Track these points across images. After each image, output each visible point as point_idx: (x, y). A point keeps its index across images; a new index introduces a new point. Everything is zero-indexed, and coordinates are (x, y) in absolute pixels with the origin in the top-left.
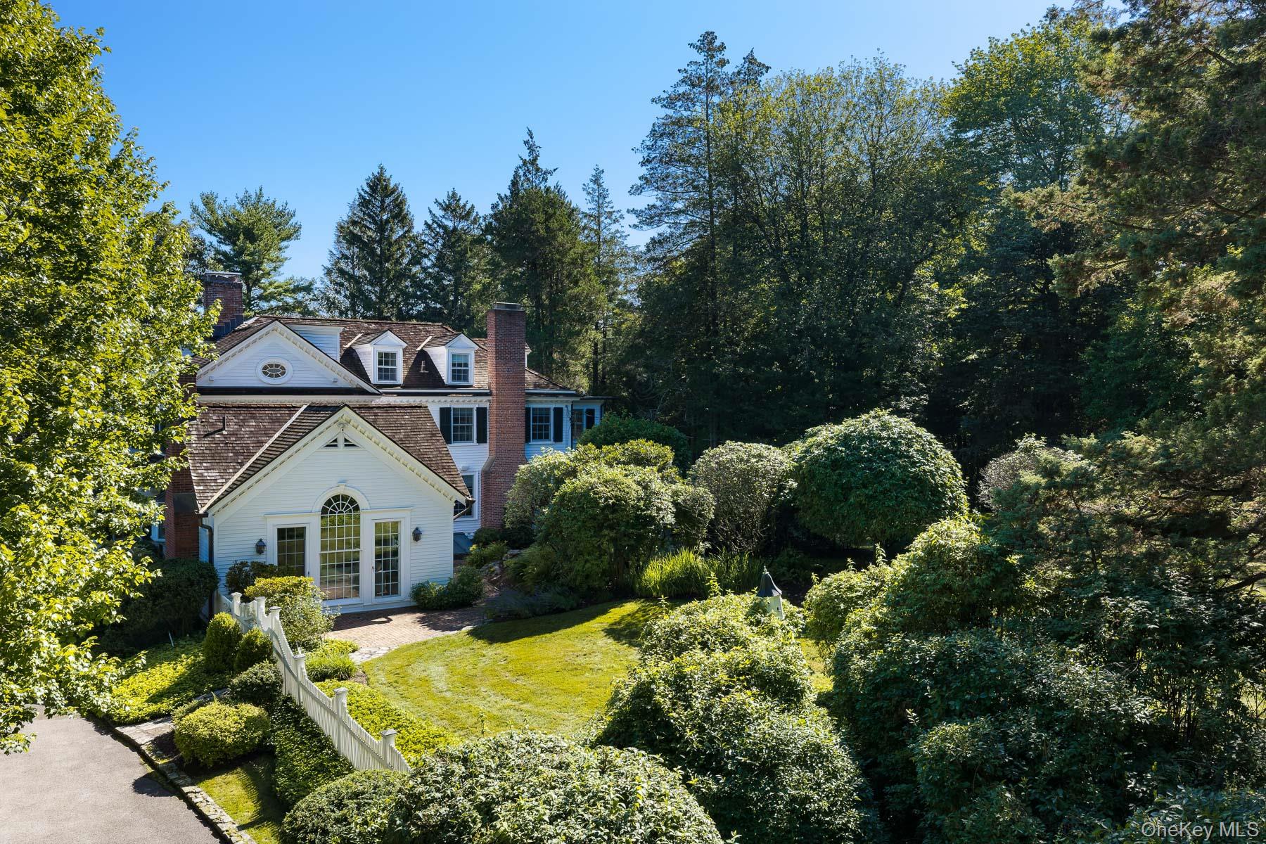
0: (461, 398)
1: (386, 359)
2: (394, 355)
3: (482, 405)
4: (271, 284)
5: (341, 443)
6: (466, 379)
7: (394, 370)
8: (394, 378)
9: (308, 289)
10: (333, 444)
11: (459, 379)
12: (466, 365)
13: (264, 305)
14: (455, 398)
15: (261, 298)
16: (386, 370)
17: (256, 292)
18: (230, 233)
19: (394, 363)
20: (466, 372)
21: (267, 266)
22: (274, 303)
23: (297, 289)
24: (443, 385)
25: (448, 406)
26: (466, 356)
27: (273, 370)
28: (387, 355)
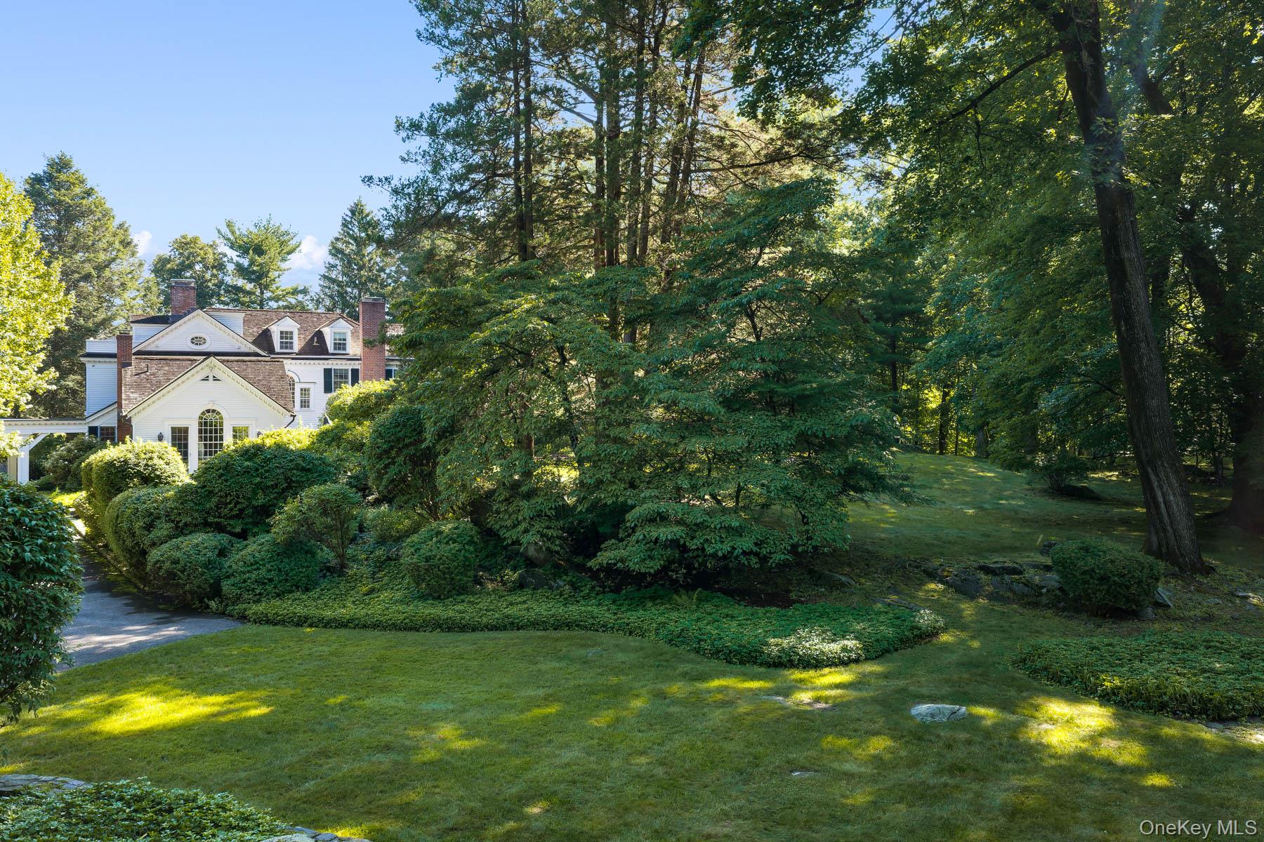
0: (339, 362)
1: (286, 335)
2: (291, 333)
3: (355, 367)
4: (277, 288)
5: (211, 378)
6: (344, 349)
7: (292, 343)
8: (292, 348)
9: (305, 292)
10: (206, 379)
11: (339, 349)
12: (345, 340)
13: (273, 304)
14: (335, 362)
15: (270, 299)
16: (286, 343)
17: (267, 294)
18: (244, 249)
19: (291, 338)
20: (345, 344)
21: (272, 274)
22: (281, 303)
23: (295, 292)
24: (327, 353)
25: (329, 367)
26: (345, 334)
27: (196, 340)
28: (287, 333)
